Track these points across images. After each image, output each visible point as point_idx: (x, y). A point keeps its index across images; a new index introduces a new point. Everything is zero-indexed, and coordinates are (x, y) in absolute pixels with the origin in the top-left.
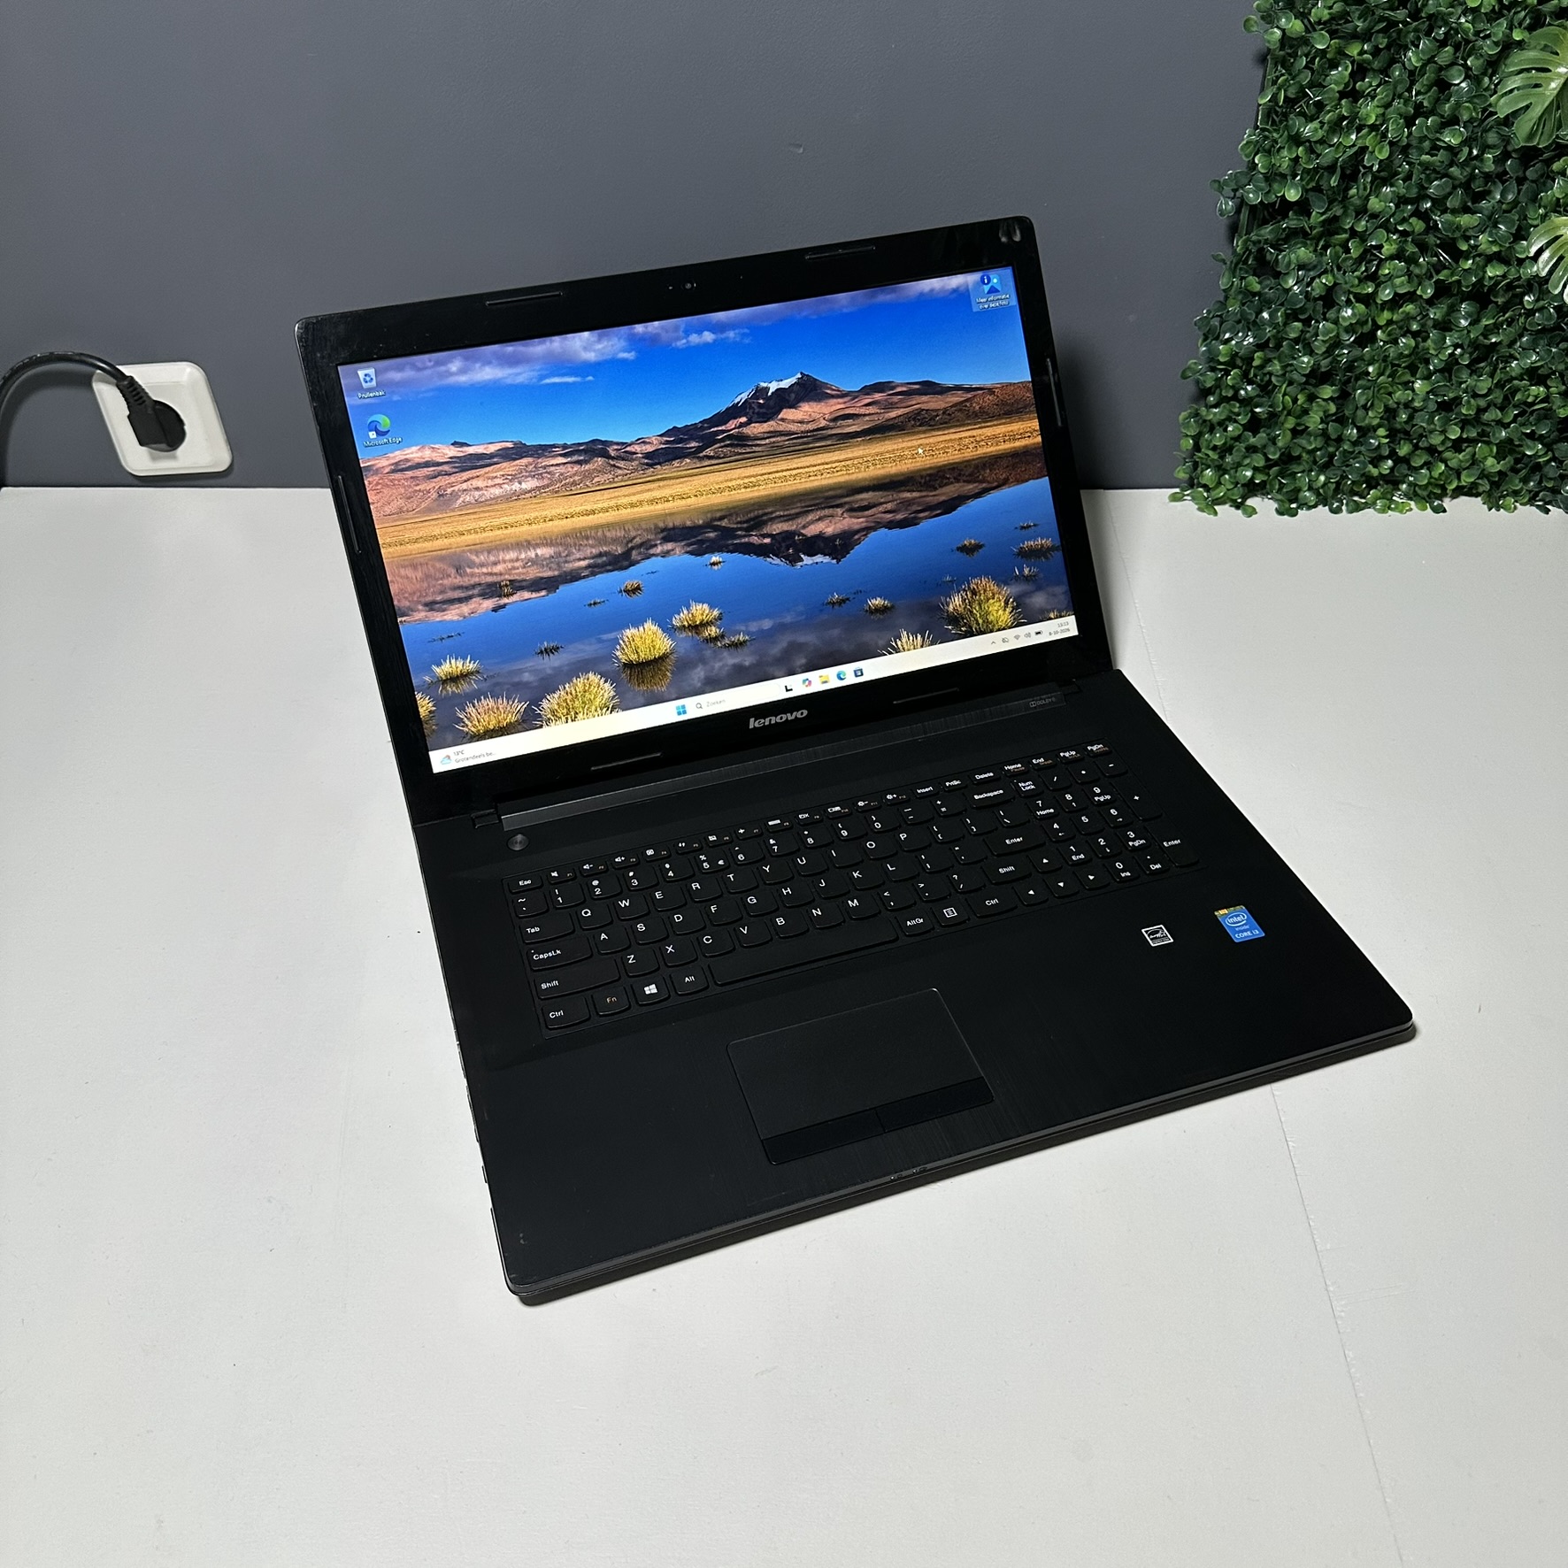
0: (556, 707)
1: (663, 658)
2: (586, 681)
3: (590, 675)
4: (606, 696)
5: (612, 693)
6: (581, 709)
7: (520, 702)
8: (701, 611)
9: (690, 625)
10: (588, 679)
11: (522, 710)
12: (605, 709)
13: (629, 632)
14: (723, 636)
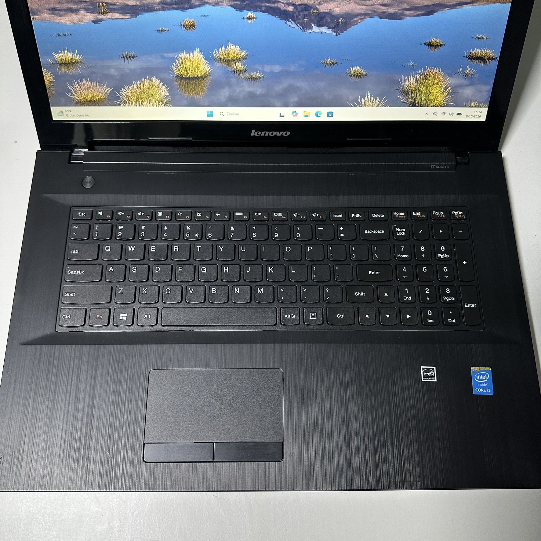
0: (130, 95)
1: (203, 77)
2: (150, 82)
3: (154, 79)
4: (163, 94)
5: (167, 94)
6: (146, 100)
7: (107, 87)
8: (234, 50)
9: (224, 59)
10: (152, 81)
11: (109, 92)
12: (161, 103)
13: (183, 55)
14: (245, 71)
